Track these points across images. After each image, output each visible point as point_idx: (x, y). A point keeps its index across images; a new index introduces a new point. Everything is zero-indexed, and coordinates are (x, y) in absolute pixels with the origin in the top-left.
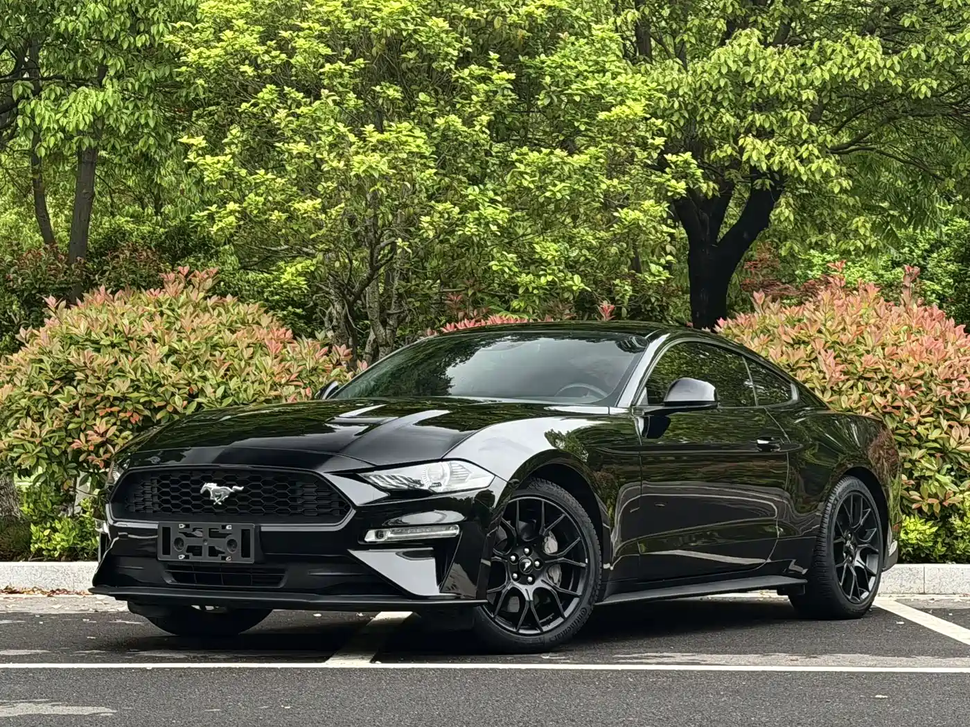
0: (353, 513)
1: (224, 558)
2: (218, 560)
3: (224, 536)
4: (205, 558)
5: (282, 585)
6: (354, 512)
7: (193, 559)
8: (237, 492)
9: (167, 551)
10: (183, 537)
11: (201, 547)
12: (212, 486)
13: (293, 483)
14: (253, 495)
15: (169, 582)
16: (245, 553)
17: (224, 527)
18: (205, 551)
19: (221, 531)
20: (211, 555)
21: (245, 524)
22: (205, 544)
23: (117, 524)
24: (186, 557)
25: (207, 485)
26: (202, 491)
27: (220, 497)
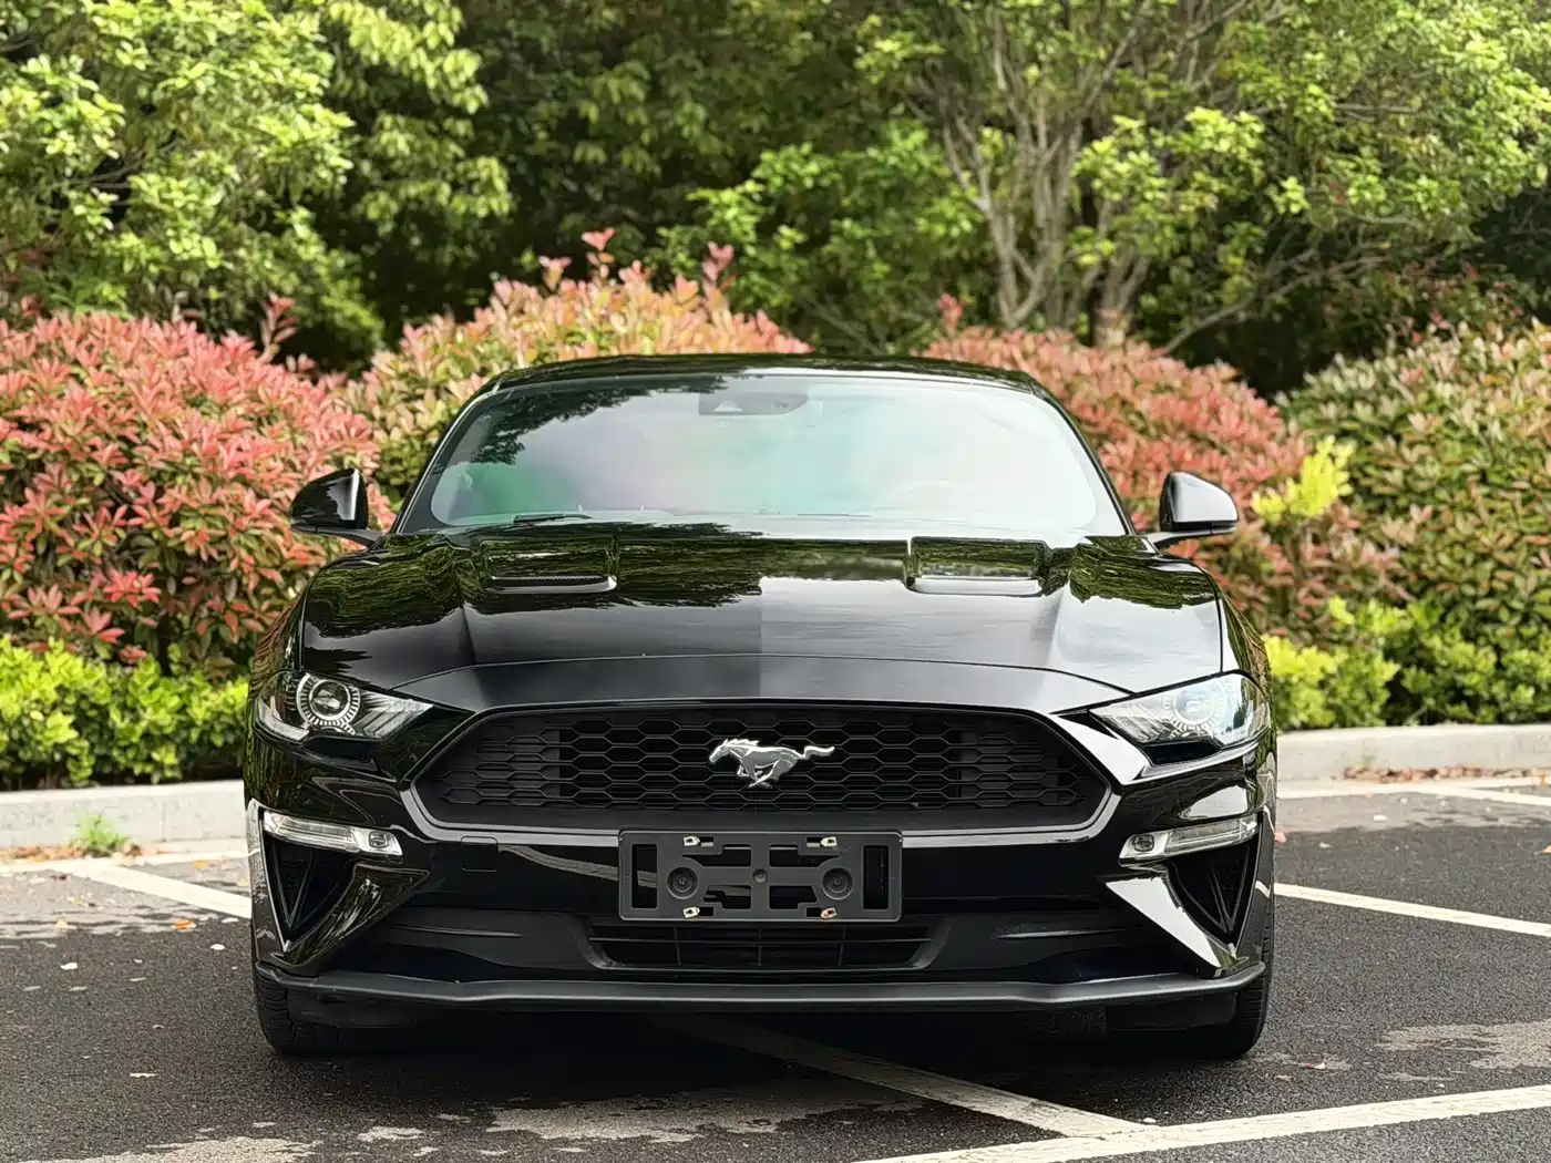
0: (1112, 802)
1: (816, 912)
2: (797, 916)
3: (815, 860)
4: (760, 912)
5: (920, 965)
6: (1116, 800)
7: (723, 916)
8: (814, 758)
9: (645, 900)
10: (695, 866)
11: (745, 890)
12: (745, 747)
13: (955, 737)
14: (857, 764)
15: (600, 965)
16: (875, 899)
17: (814, 841)
18: (760, 898)
19: (806, 850)
20: (774, 904)
21: (873, 833)
22: (760, 880)
23: (456, 837)
24: (704, 912)
25: (726, 744)
26: (712, 757)
27: (766, 771)
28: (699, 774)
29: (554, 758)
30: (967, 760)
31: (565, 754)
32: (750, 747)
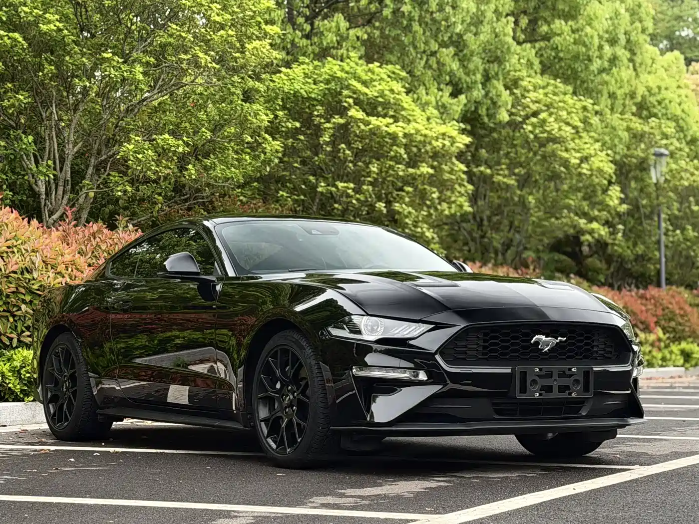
1: (570, 394)
2: (566, 395)
3: (570, 376)
4: (555, 395)
5: (584, 414)
7: (545, 396)
8: (561, 341)
9: (523, 390)
10: (537, 378)
11: (551, 387)
14: (571, 344)
15: (495, 416)
16: (586, 389)
17: (570, 370)
18: (555, 389)
19: (568, 373)
20: (559, 391)
21: (585, 367)
22: (555, 383)
23: (458, 370)
24: (540, 395)
25: (537, 337)
26: (532, 342)
27: (547, 346)
28: (528, 347)
29: (481, 342)
30: (595, 343)
31: (485, 341)
32: (543, 338)
